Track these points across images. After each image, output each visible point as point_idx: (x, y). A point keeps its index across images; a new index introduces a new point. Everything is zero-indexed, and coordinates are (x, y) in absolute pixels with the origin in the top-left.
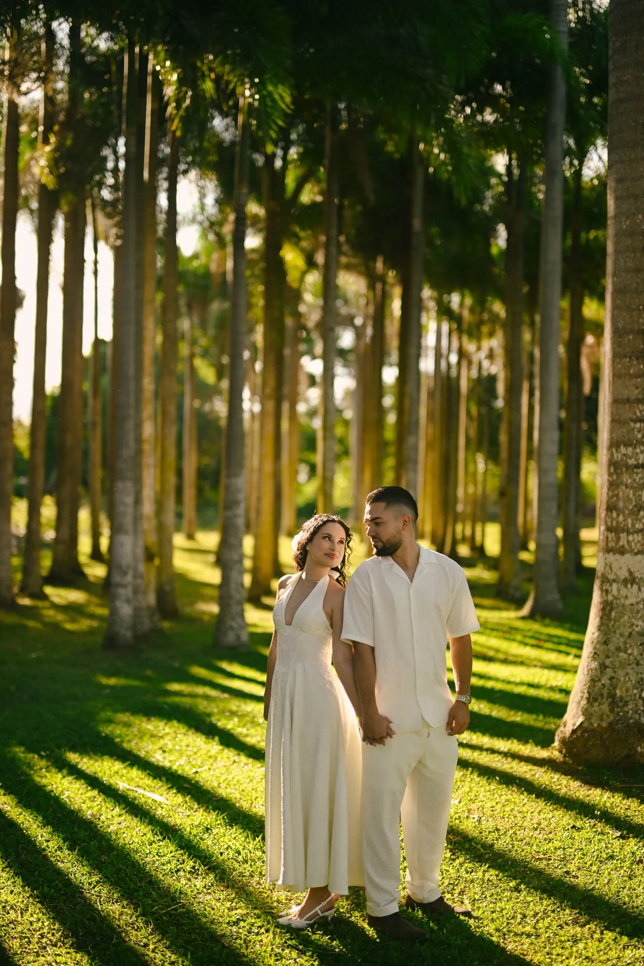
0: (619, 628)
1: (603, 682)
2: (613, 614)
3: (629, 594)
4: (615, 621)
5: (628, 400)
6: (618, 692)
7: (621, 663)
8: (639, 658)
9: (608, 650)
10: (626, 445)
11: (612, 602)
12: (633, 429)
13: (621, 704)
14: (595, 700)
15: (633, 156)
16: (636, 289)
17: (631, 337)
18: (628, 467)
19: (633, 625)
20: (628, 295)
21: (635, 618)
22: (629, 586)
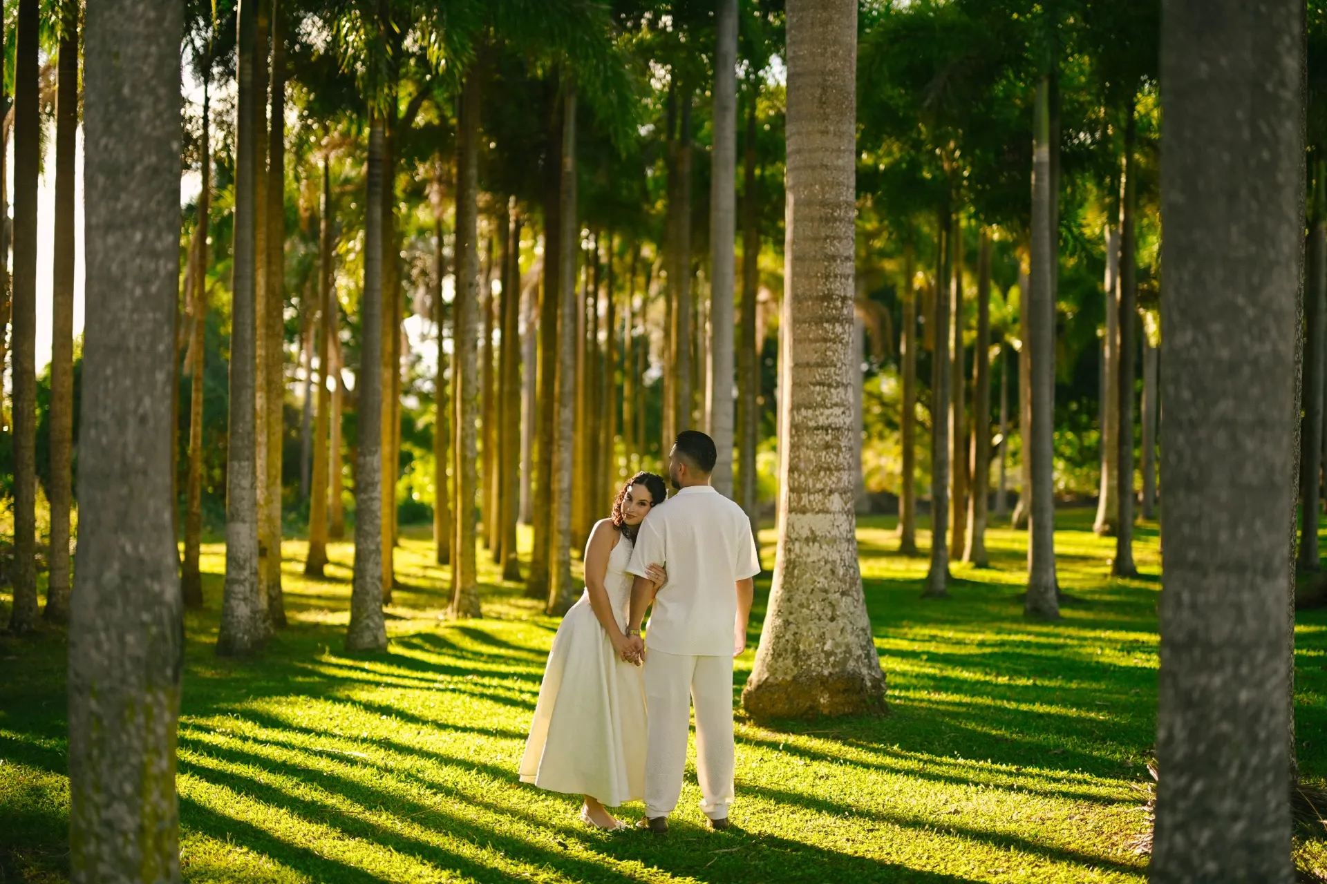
0: (801, 585)
1: (787, 638)
2: (796, 572)
3: (811, 552)
4: (798, 578)
5: (808, 365)
6: (802, 647)
7: (803, 618)
8: (820, 613)
9: (792, 607)
10: (807, 408)
11: (794, 562)
12: (813, 392)
13: (804, 658)
14: (780, 655)
15: (810, 129)
16: (815, 257)
17: (810, 303)
18: (808, 429)
19: (815, 581)
20: (807, 263)
21: (816, 574)
22: (811, 544)
